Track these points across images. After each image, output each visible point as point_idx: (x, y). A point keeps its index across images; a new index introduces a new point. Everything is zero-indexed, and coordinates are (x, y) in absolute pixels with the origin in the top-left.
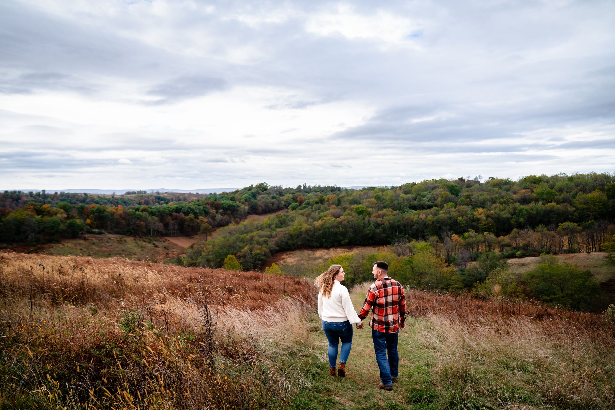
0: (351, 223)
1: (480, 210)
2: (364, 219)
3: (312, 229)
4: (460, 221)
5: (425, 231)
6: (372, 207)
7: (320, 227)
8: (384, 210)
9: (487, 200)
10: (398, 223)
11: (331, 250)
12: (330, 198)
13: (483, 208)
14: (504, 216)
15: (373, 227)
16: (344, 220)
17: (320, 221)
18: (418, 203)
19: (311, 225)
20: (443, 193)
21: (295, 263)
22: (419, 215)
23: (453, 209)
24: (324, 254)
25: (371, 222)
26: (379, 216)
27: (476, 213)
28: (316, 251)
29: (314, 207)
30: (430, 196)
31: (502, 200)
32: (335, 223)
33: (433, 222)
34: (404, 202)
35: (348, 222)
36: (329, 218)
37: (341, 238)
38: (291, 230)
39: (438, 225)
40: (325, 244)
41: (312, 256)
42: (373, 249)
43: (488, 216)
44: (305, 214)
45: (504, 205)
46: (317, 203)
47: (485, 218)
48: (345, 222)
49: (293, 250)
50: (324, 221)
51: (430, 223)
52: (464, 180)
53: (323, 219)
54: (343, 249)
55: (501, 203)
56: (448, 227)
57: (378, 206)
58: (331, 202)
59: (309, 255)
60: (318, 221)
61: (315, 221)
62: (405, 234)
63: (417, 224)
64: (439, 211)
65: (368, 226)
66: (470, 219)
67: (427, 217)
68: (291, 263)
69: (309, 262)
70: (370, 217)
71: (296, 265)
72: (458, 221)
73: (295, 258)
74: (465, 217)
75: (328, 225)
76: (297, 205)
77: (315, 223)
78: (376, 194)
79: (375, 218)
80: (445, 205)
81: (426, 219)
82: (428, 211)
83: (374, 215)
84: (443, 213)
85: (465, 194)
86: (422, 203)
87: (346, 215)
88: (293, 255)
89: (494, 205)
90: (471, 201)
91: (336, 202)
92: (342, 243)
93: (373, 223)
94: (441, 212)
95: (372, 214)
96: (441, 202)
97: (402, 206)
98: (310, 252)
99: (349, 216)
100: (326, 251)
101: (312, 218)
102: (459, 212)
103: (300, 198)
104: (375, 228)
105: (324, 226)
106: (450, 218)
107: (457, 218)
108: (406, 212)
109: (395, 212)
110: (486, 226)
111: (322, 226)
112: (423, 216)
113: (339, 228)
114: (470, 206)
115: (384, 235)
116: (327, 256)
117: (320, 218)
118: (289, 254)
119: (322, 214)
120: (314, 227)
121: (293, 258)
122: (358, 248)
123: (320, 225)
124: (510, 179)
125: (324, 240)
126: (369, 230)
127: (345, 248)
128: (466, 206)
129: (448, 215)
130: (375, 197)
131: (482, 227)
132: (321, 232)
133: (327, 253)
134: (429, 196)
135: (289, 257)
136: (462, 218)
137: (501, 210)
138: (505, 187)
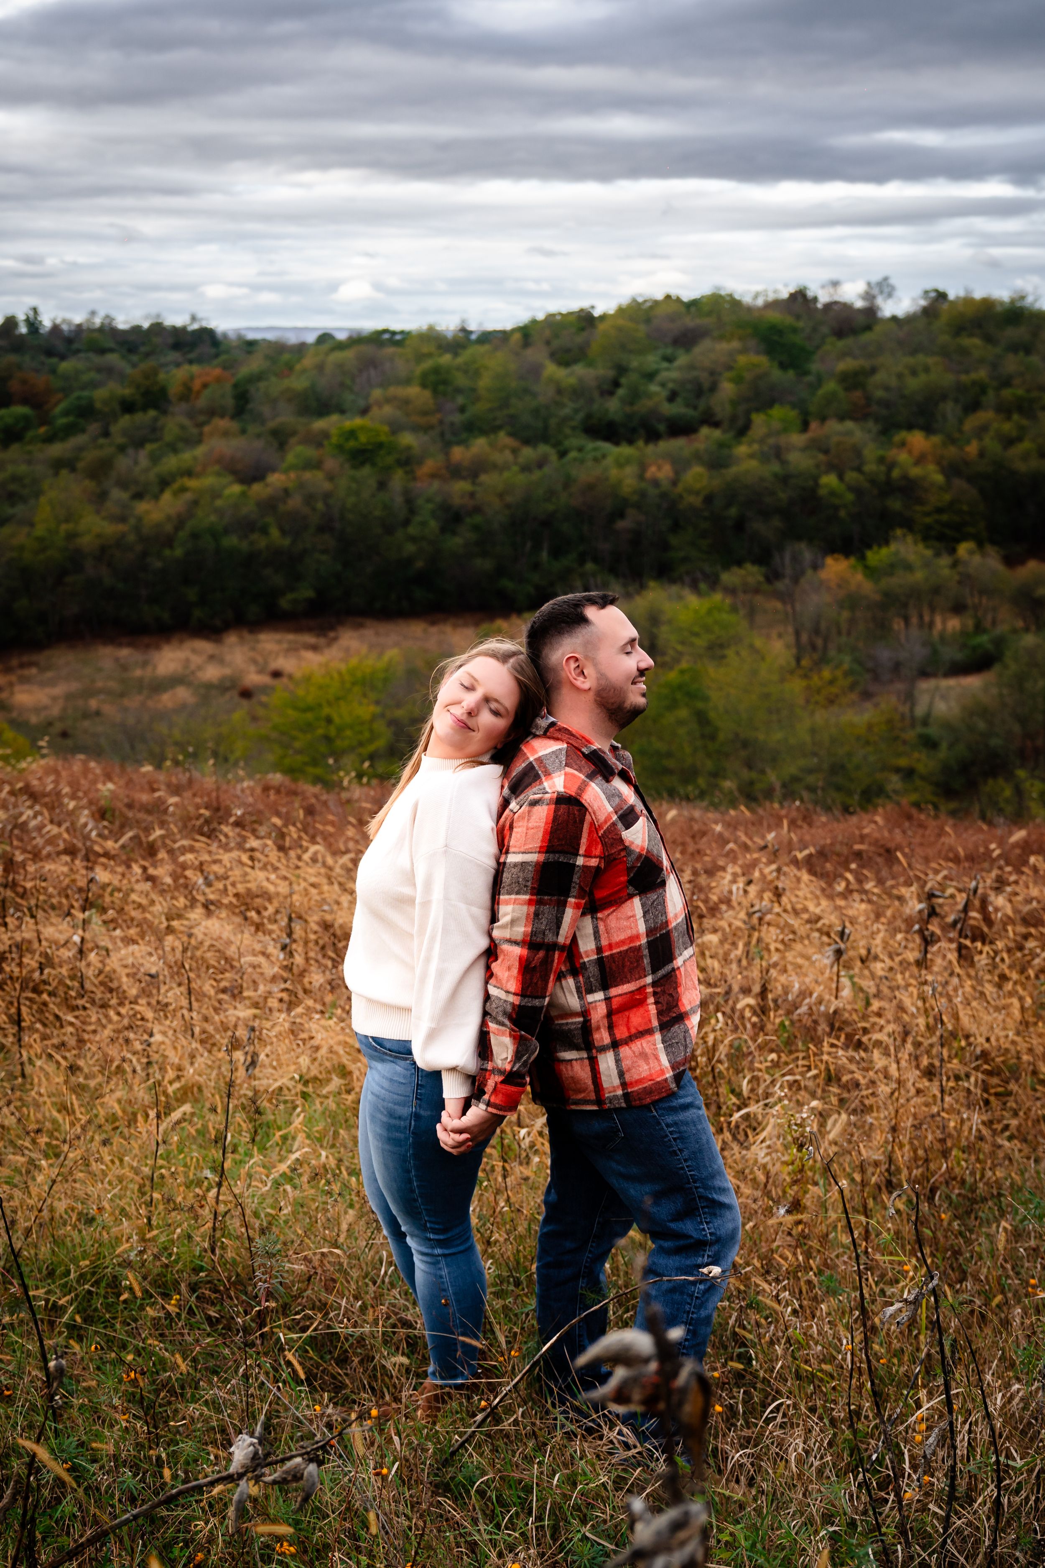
0: (320, 506)
1: (917, 439)
2: (382, 485)
3: (132, 538)
4: (833, 493)
5: (674, 540)
6: (416, 429)
7: (169, 528)
8: (480, 444)
9: (944, 397)
10: (550, 507)
11: (232, 639)
12: (197, 385)
13: (928, 429)
14: (1022, 467)
15: (433, 524)
16: (286, 492)
17: (167, 496)
18: (628, 409)
19: (123, 519)
20: (742, 360)
21: (56, 711)
22: (643, 467)
23: (797, 439)
24: (196, 660)
25: (420, 502)
26: (455, 472)
27: (903, 457)
28: (158, 647)
29: (114, 429)
30: (674, 375)
31: (1007, 393)
32: (248, 509)
33: (709, 499)
34: (560, 405)
35: (309, 499)
36: (208, 481)
37: (278, 580)
38: (22, 548)
39: (733, 511)
40: (197, 613)
41: (138, 673)
42: (434, 630)
43: (952, 470)
44: (80, 465)
45: (1016, 417)
46: (128, 407)
47: (939, 478)
48: (295, 502)
49: (38, 645)
50: (188, 496)
51: (696, 501)
52: (815, 299)
53: (183, 489)
54: (291, 637)
55: (1005, 410)
56: (777, 522)
57: (441, 422)
58: (202, 402)
59: (124, 668)
60: (156, 497)
61: (138, 496)
62: (582, 560)
63: (638, 506)
64: (729, 447)
65: (407, 522)
66: (873, 482)
67: (678, 473)
68: (37, 710)
69: (126, 702)
70: (411, 475)
71: (61, 719)
72: (822, 492)
73: (52, 683)
74: (851, 476)
75: (213, 518)
76: (26, 418)
77: (142, 507)
78: (427, 364)
79: (436, 485)
80: (758, 419)
81: (675, 483)
82: (678, 444)
83: (429, 465)
84: (752, 456)
85: (842, 366)
86: (644, 406)
87: (292, 467)
88: (43, 669)
89: (972, 422)
90: (868, 398)
91: (230, 402)
92: (284, 603)
93: (430, 506)
94: (742, 450)
95: (420, 462)
96: (734, 403)
97: (553, 422)
98: (125, 653)
99: (308, 475)
100: (205, 646)
101: (123, 484)
102: (826, 452)
103: (24, 382)
104: (443, 530)
105: (190, 524)
106: (784, 479)
107: (816, 479)
108: (573, 454)
109: (528, 453)
110: (945, 517)
111: (180, 522)
112: (663, 472)
113: (264, 531)
114: (870, 424)
115: (484, 564)
116: (212, 673)
117: (164, 483)
118: (22, 666)
119: (171, 462)
120: (137, 529)
121: (43, 684)
122: (360, 626)
123: (169, 518)
124: (1030, 299)
125: (192, 594)
126: (413, 539)
127: (299, 630)
128: (849, 425)
129: (776, 467)
130: (425, 376)
131: (928, 520)
132: (179, 552)
133: (211, 657)
134: (672, 374)
135: (24, 680)
136: (841, 477)
137: (1009, 442)
138: (1012, 333)
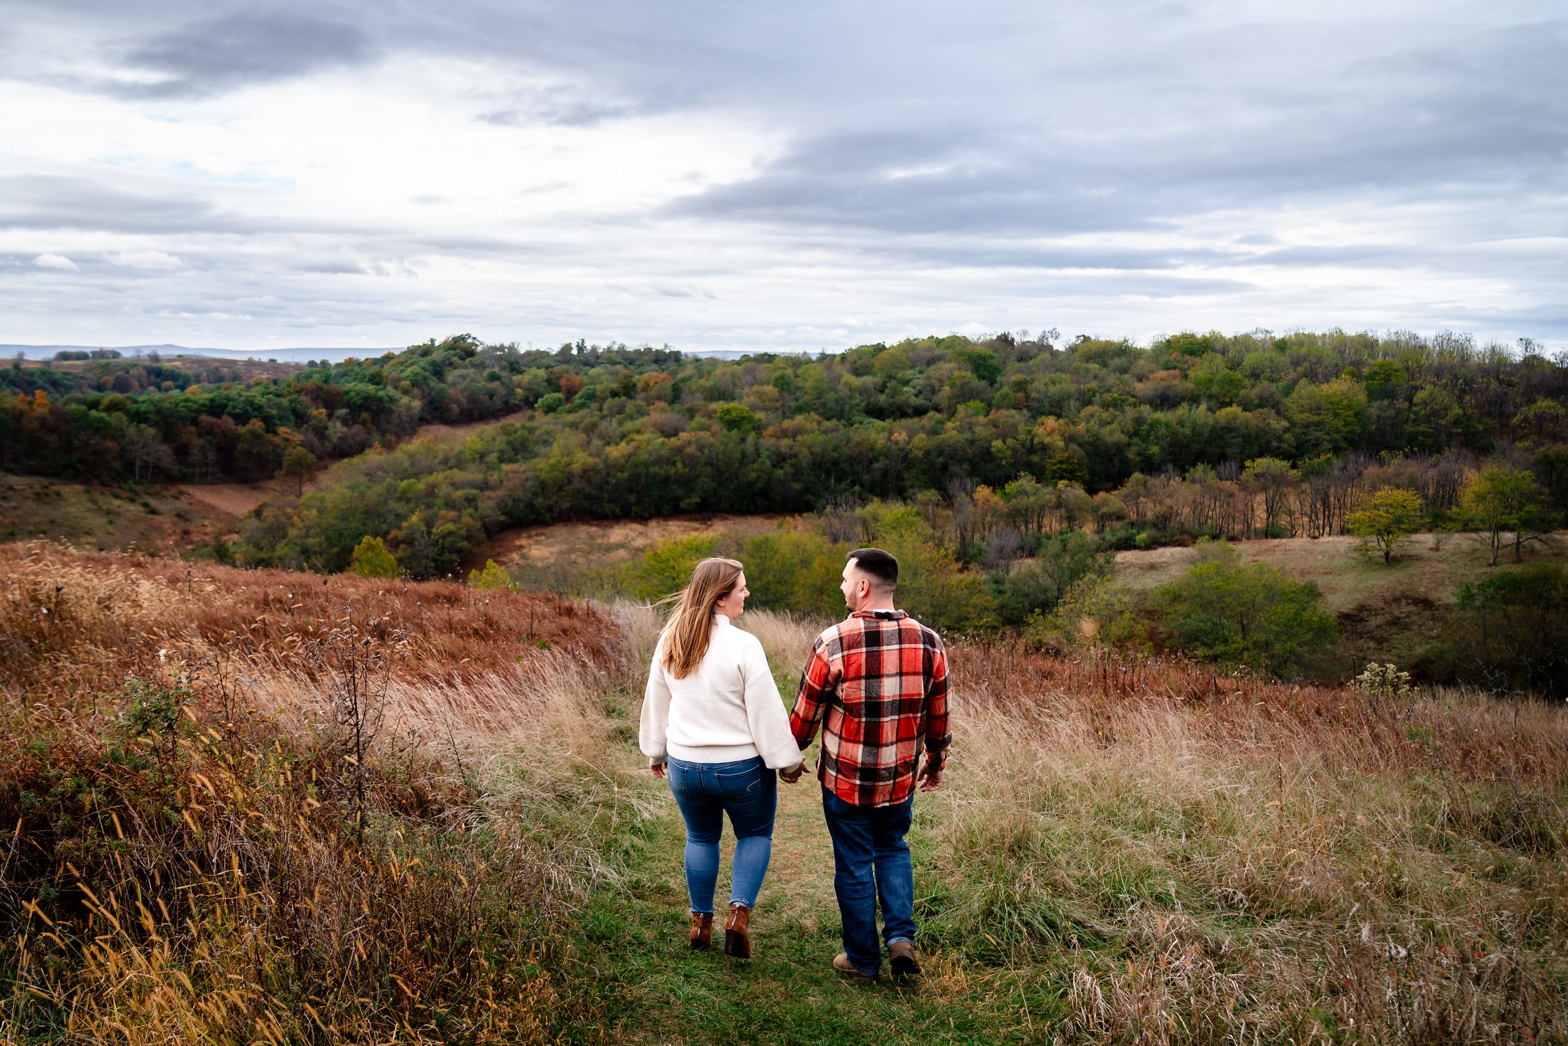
0: (706, 451)
1: (1051, 421)
2: (743, 440)
3: (601, 466)
4: (999, 451)
5: (906, 476)
6: (765, 409)
7: (622, 461)
8: (799, 418)
9: (1069, 397)
10: (836, 455)
11: (653, 524)
12: (652, 383)
13: (1059, 416)
14: (1109, 440)
15: (768, 462)
16: (689, 443)
17: (623, 444)
18: (890, 401)
19: (599, 456)
20: (956, 373)
21: (552, 561)
22: (891, 433)
23: (981, 419)
24: (632, 535)
25: (762, 450)
26: (784, 434)
27: (1040, 431)
28: (612, 527)
29: (605, 406)
30: (921, 382)
31: (1108, 397)
32: (665, 452)
33: (927, 453)
34: (851, 398)
35: (701, 448)
36: (647, 436)
37: (680, 492)
38: (541, 470)
39: (941, 459)
40: (634, 509)
41: (599, 541)
42: (767, 522)
43: (1070, 439)
44: (582, 425)
45: (1111, 409)
46: (614, 394)
47: (1061, 444)
48: (691, 450)
49: (547, 524)
50: (633, 444)
51: (920, 454)
52: (1013, 340)
53: (632, 440)
54: (686, 523)
55: (1105, 406)
56: (966, 466)
57: (783, 406)
58: (653, 393)
59: (592, 538)
60: (617, 444)
61: (609, 443)
62: (853, 483)
63: (886, 456)
64: (943, 423)
65: (754, 461)
66: (1023, 445)
67: (910, 438)
68: (542, 559)
69: (591, 557)
70: (759, 435)
71: (554, 565)
72: (993, 450)
73: (552, 545)
74: (1010, 441)
75: (646, 456)
76: (559, 400)
77: (608, 449)
78: (778, 374)
79: (773, 440)
80: (961, 408)
81: (908, 443)
82: (914, 422)
83: (770, 430)
84: (955, 429)
85: (1013, 378)
86: (900, 399)
87: (694, 429)
88: (548, 537)
89: (1089, 410)
90: (1028, 397)
91: (669, 392)
92: (683, 505)
93: (768, 453)
94: (949, 425)
95: (765, 428)
96: (950, 398)
97: (847, 407)
98: (594, 529)
99: (702, 433)
100: (638, 527)
101: (601, 437)
102: (996, 426)
103: (568, 380)
104: (774, 466)
105: (634, 459)
106: (972, 442)
107: (990, 442)
108: (856, 425)
109: (827, 424)
110: (1064, 466)
111: (629, 457)
112: (901, 436)
113: (674, 464)
114: (1025, 411)
115: (797, 486)
116: (640, 542)
117: (623, 436)
118: (537, 535)
119: (629, 425)
120: (605, 461)
121: (547, 546)
122: (726, 519)
123: (623, 456)
124: (1130, 342)
125: (632, 498)
126: (756, 471)
127: (691, 520)
128: (1014, 411)
129: (967, 435)
130: (776, 380)
131: (1054, 468)
132: (626, 475)
133: (641, 533)
134: (920, 381)
135: (537, 543)
136: (1004, 443)
137: (1104, 423)
138: (1117, 362)
